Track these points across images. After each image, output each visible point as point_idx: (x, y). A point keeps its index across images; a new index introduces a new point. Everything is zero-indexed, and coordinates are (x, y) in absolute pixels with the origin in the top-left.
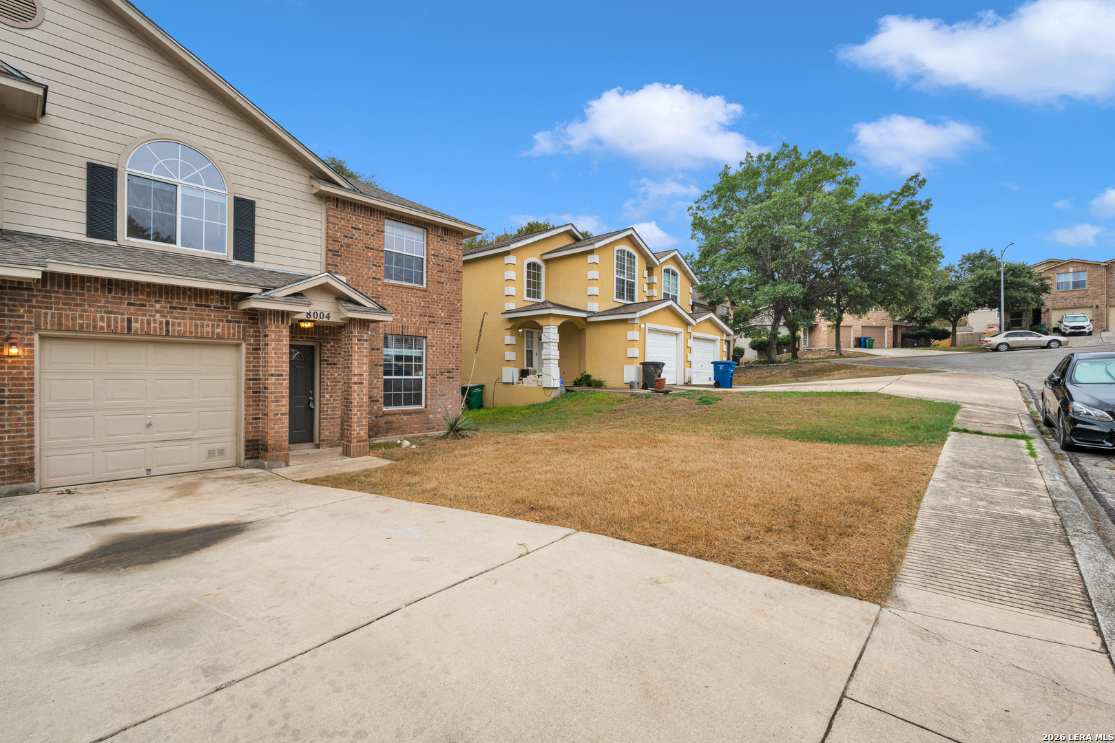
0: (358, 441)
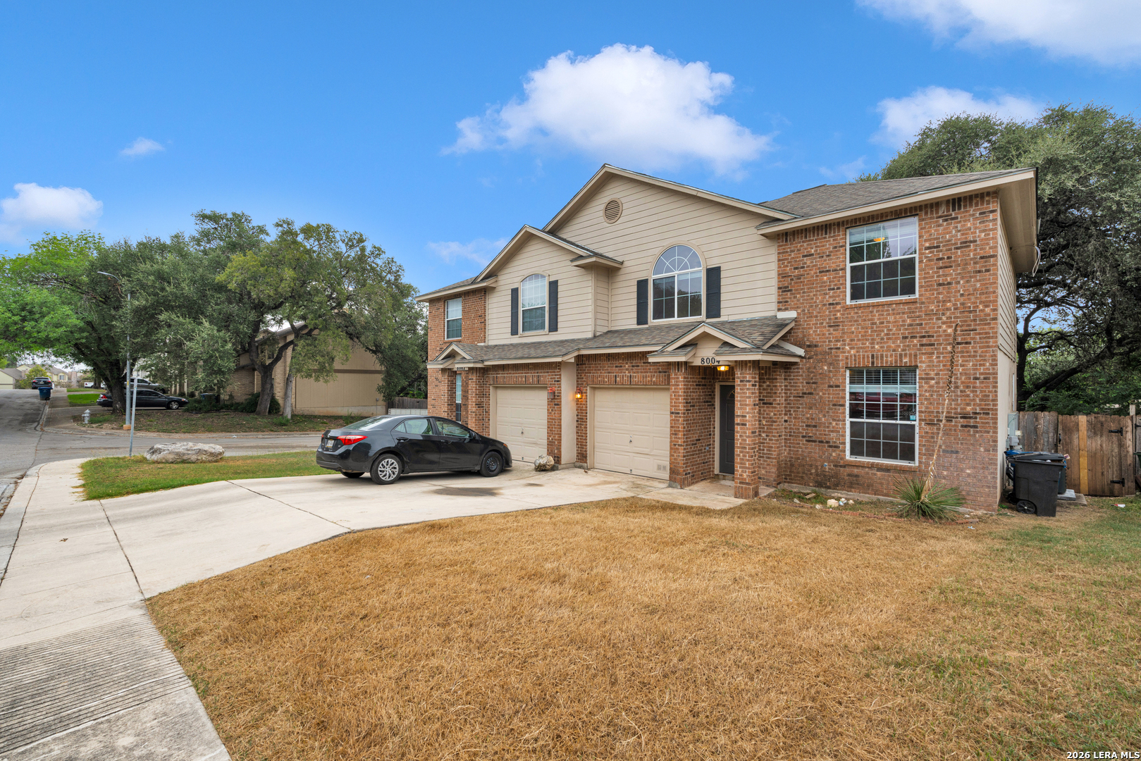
0: (740, 483)
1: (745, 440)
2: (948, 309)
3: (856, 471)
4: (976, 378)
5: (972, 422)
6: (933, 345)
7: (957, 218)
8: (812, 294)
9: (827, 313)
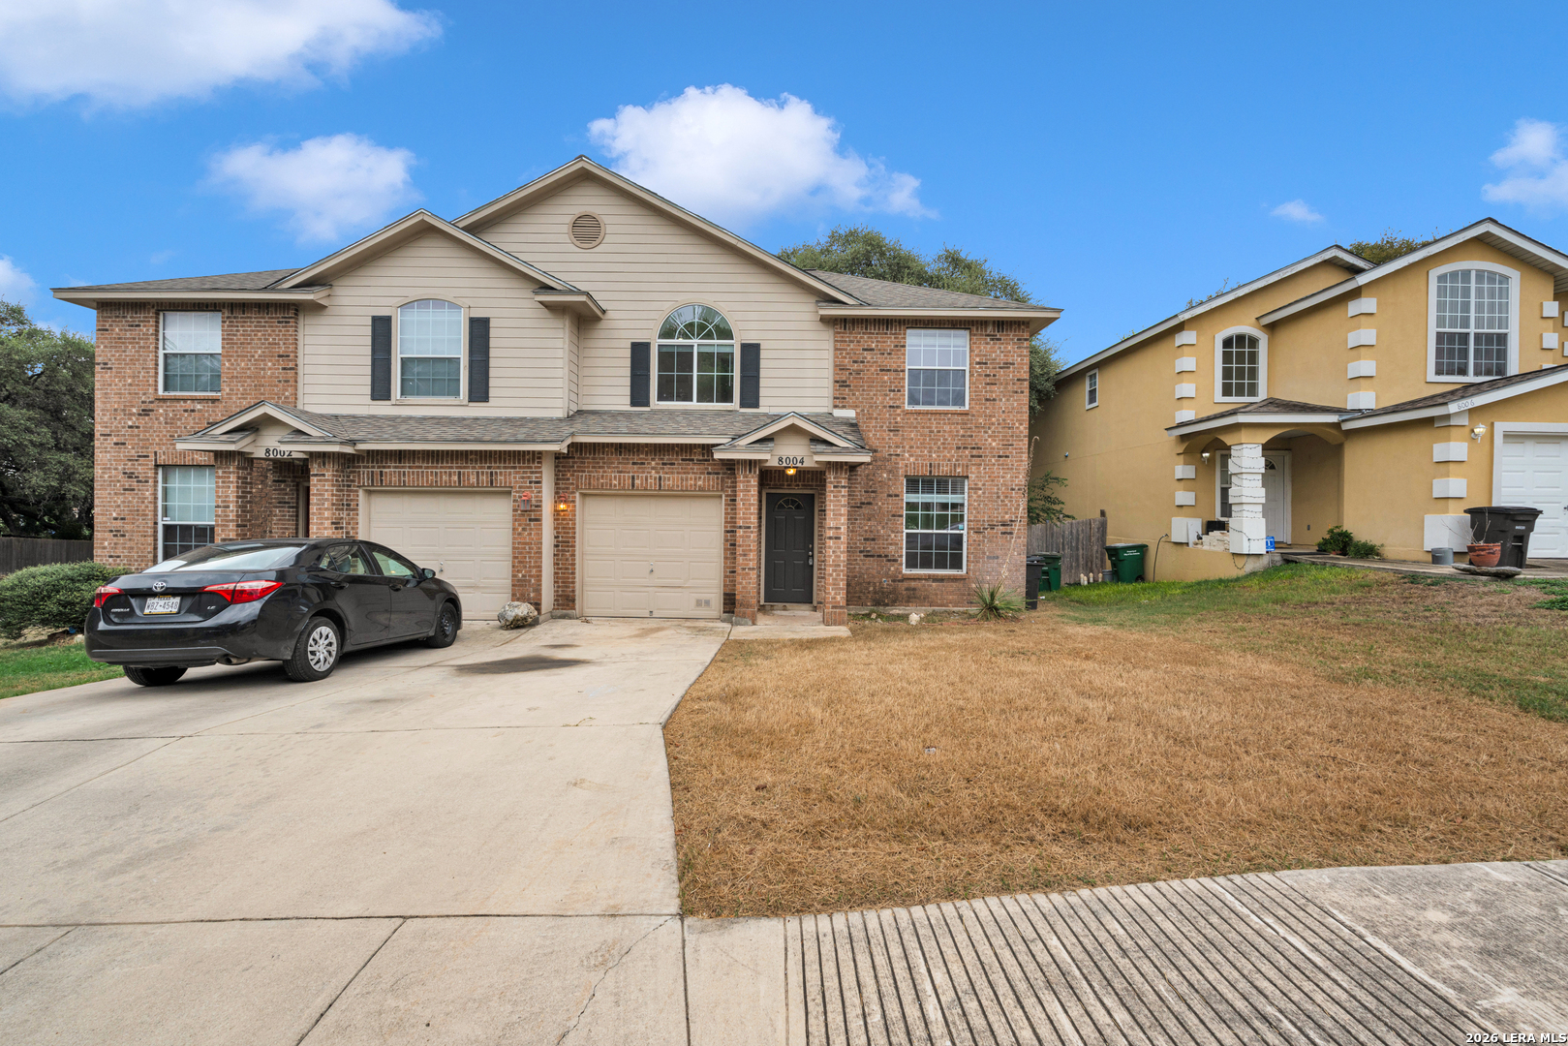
0: (833, 607)
1: (840, 557)
2: (993, 424)
3: (913, 584)
4: (1013, 489)
5: (1009, 529)
6: (981, 456)
7: (1000, 339)
8: (872, 393)
9: (887, 416)
